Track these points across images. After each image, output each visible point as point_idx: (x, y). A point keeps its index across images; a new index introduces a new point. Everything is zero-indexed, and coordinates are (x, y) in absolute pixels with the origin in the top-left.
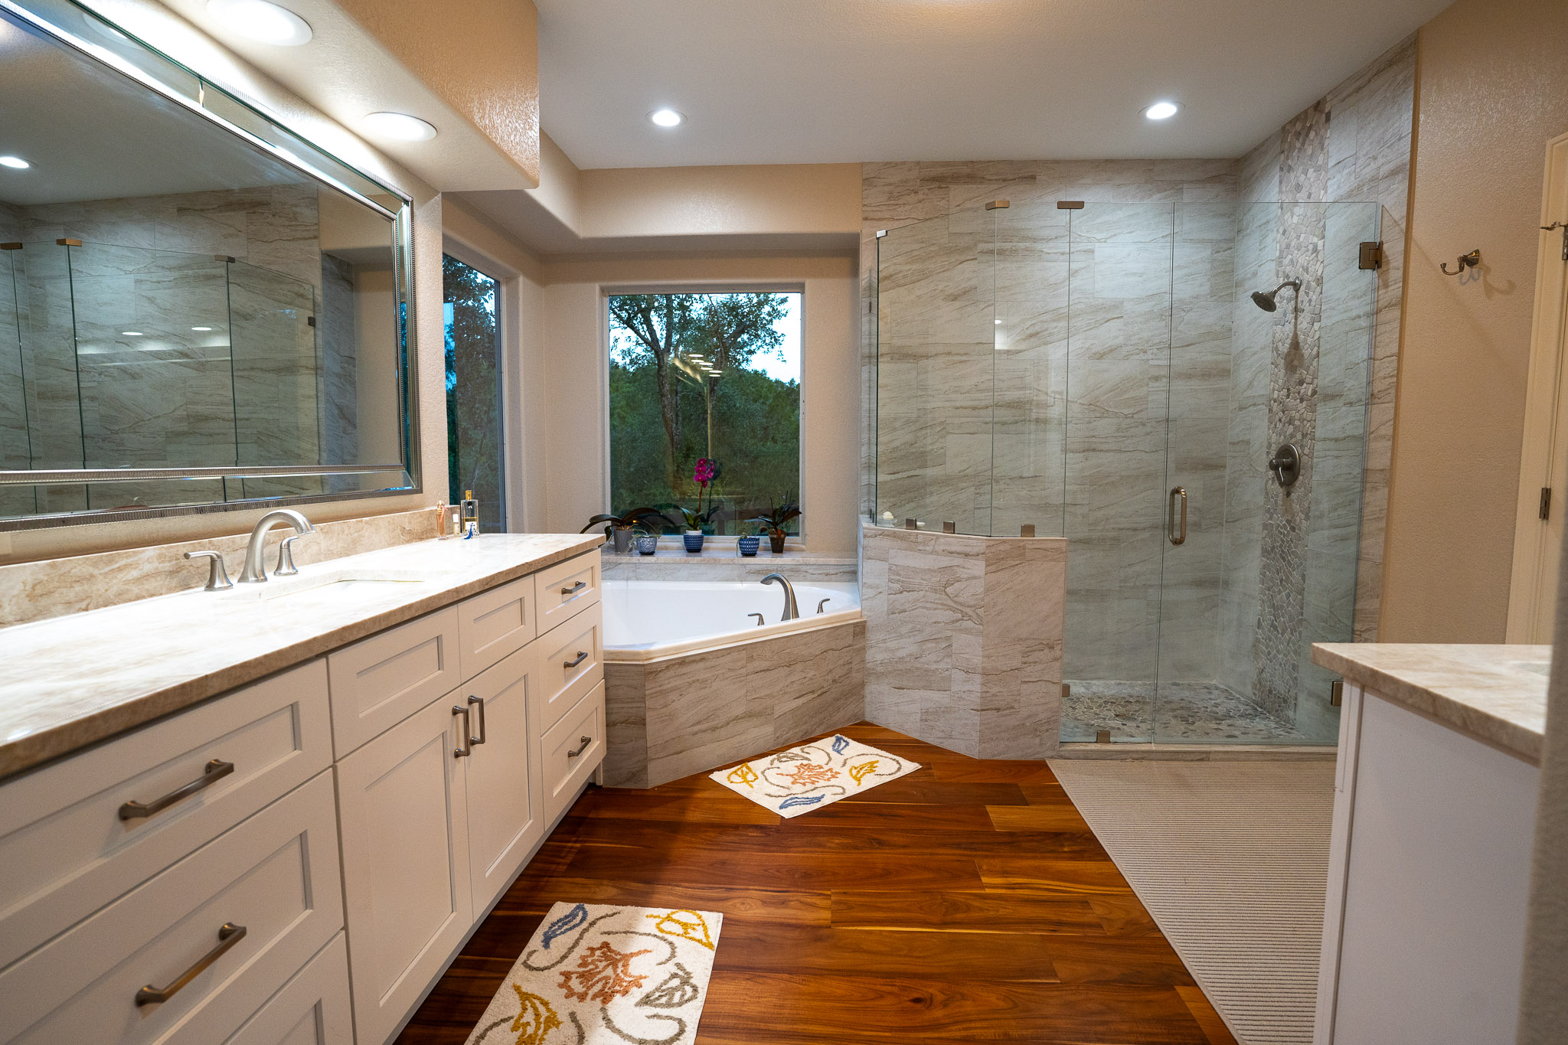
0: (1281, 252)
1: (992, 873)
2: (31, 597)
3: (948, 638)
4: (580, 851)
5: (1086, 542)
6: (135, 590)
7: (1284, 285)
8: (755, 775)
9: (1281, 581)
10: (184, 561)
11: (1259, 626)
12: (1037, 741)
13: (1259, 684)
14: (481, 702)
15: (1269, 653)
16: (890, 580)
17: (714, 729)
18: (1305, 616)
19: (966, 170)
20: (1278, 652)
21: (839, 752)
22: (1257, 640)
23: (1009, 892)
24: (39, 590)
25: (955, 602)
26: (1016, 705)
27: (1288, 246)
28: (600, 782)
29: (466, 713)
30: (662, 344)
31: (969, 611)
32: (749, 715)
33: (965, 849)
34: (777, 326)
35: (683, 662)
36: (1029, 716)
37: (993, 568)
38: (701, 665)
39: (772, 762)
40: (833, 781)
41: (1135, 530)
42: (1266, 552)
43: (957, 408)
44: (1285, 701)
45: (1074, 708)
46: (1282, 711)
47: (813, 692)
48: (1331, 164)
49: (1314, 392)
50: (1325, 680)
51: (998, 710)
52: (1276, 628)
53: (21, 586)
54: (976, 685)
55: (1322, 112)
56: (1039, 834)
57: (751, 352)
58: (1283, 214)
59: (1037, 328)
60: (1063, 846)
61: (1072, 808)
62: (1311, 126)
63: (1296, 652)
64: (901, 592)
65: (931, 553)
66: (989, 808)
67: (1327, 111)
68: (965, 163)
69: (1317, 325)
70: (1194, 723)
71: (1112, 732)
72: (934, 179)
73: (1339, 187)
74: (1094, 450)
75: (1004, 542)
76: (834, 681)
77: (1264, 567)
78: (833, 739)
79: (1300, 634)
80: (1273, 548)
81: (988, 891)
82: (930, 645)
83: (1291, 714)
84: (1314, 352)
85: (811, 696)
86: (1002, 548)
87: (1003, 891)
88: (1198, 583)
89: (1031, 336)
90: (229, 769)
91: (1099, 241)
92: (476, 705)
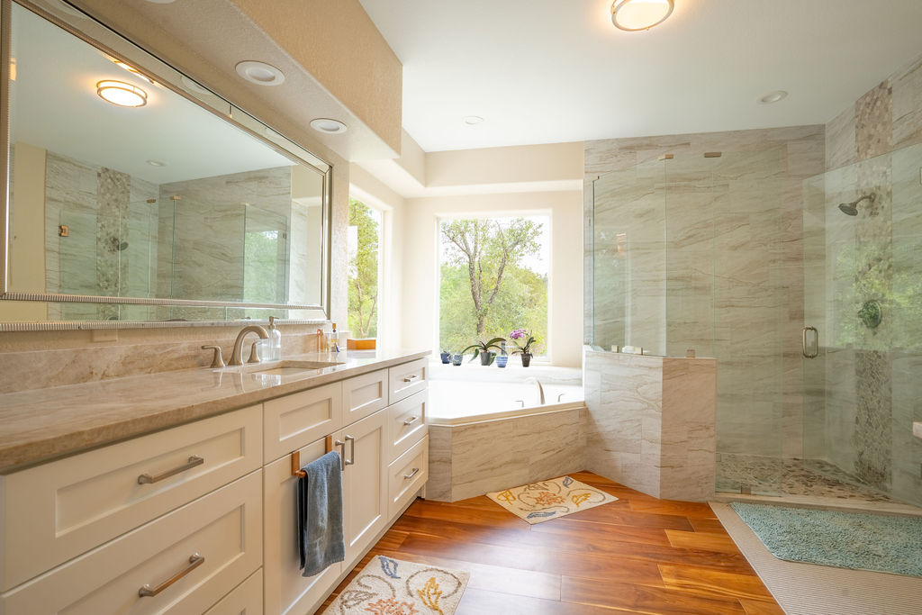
0: (859, 178)
1: (668, 574)
2: (123, 364)
3: (638, 420)
4: (409, 537)
5: (730, 364)
6: (176, 365)
7: (862, 199)
8: (514, 497)
9: (873, 392)
10: (201, 350)
11: (857, 421)
12: (699, 489)
13: (860, 463)
14: (353, 440)
15: (866, 441)
16: (602, 383)
17: (492, 469)
18: (893, 417)
19: (645, 142)
20: (874, 441)
21: (566, 486)
22: (857, 432)
23: (683, 589)
24: (128, 361)
25: (644, 398)
26: (684, 465)
27: (864, 174)
28: (424, 496)
29: (343, 445)
30: (472, 251)
31: (653, 403)
32: (515, 462)
33: (651, 557)
34: (537, 240)
35: (474, 427)
36: (694, 473)
37: (668, 376)
38: (486, 429)
39: (525, 490)
40: (562, 504)
41: (763, 357)
42: (859, 372)
43: (644, 281)
44: (882, 476)
45: (724, 471)
46: (880, 482)
47: (554, 450)
48: (894, 119)
49: (890, 266)
50: (914, 462)
51: (672, 467)
52: (870, 424)
53: (119, 358)
54: (657, 451)
55: (885, 88)
56: (703, 552)
57: (522, 255)
58: (859, 155)
59: (693, 233)
60: (719, 561)
61: (726, 536)
62: (878, 98)
63: (888, 442)
64: (609, 391)
65: (628, 366)
66: (666, 531)
67: (889, 87)
68: (645, 138)
69: (889, 223)
70: (812, 486)
71: (752, 488)
72: (626, 148)
73: (901, 133)
74: (733, 306)
75: (675, 360)
76: (567, 444)
77: (858, 382)
78: (564, 478)
79: (891, 429)
80: (864, 370)
81: (667, 587)
82: (627, 424)
83: (888, 485)
84: (888, 240)
85: (552, 452)
86: (674, 363)
87: (678, 589)
88: (809, 393)
89: (689, 237)
90: (201, 462)
91: (732, 179)
92: (349, 441)
